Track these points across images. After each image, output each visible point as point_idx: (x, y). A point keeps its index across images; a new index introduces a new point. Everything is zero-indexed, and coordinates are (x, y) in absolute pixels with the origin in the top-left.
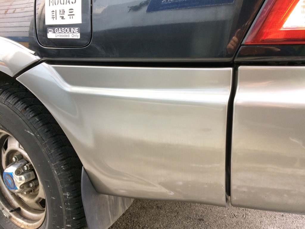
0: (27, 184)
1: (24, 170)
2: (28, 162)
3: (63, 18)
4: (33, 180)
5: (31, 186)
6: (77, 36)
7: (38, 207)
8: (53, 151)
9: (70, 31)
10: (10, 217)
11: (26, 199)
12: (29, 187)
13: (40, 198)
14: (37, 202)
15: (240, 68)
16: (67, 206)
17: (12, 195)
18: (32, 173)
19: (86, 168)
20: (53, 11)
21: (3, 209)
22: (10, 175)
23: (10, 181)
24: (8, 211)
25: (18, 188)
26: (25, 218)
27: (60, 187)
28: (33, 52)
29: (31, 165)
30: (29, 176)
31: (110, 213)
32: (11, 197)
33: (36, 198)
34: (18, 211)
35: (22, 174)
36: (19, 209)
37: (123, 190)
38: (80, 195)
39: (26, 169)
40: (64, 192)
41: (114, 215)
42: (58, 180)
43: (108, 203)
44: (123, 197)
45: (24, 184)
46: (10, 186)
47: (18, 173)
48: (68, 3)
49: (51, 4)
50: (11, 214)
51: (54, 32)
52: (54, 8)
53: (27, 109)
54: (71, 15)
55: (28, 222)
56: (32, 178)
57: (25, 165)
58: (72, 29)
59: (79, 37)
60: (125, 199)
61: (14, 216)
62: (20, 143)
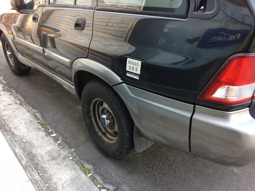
0: (110, 124)
1: (109, 118)
2: (111, 114)
3: (133, 70)
4: (113, 123)
5: (112, 125)
6: (138, 78)
7: (113, 134)
8: (123, 116)
9: (135, 76)
10: (101, 136)
11: (109, 130)
12: (111, 125)
13: (115, 131)
14: (113, 132)
15: (196, 106)
16: (127, 139)
17: (102, 126)
18: (112, 119)
19: (136, 126)
20: (130, 66)
21: (98, 132)
22: (104, 119)
23: (103, 121)
24: (101, 133)
25: (107, 125)
26: (107, 138)
27: (125, 131)
28: (120, 79)
29: (112, 116)
30: (111, 121)
31: (144, 144)
32: (102, 127)
33: (113, 131)
34: (104, 134)
35: (108, 120)
36: (105, 133)
37: (152, 137)
38: (133, 135)
39: (110, 117)
40: (126, 133)
41: (146, 146)
42: (124, 128)
43: (144, 141)
44: (151, 140)
45: (109, 124)
46: (103, 124)
47: (107, 118)
48: (135, 65)
49: (129, 63)
50: (102, 135)
51: (129, 74)
52: (130, 65)
53: (115, 96)
54: (136, 70)
55: (109, 140)
56: (112, 122)
57: (110, 116)
58: (136, 75)
59: (138, 79)
60: (152, 142)
61: (103, 136)
62: (108, 106)
